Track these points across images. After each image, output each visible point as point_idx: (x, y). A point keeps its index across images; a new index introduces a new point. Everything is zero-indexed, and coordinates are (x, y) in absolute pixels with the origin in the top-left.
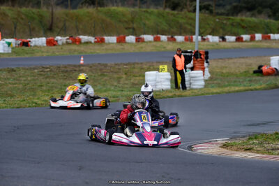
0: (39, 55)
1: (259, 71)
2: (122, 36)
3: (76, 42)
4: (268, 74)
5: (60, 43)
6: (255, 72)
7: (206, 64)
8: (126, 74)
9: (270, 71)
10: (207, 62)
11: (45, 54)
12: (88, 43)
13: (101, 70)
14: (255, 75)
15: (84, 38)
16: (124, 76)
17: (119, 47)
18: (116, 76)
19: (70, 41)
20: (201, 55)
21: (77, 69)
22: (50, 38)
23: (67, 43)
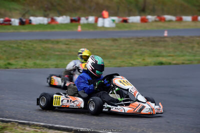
0: (134, 29)
2: (195, 16)
3: (162, 20)
5: (150, 21)
8: (198, 44)
11: (139, 29)
12: (170, 21)
13: (180, 40)
15: (168, 17)
16: (196, 46)
17: (193, 24)
18: (190, 45)
19: (157, 19)
21: (162, 39)
22: (143, 17)
23: (156, 21)
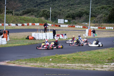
1: (28, 38)
4: (31, 39)
6: (26, 38)
7: (8, 36)
9: (32, 38)
10: (8, 35)
14: (26, 39)
20: (6, 32)
